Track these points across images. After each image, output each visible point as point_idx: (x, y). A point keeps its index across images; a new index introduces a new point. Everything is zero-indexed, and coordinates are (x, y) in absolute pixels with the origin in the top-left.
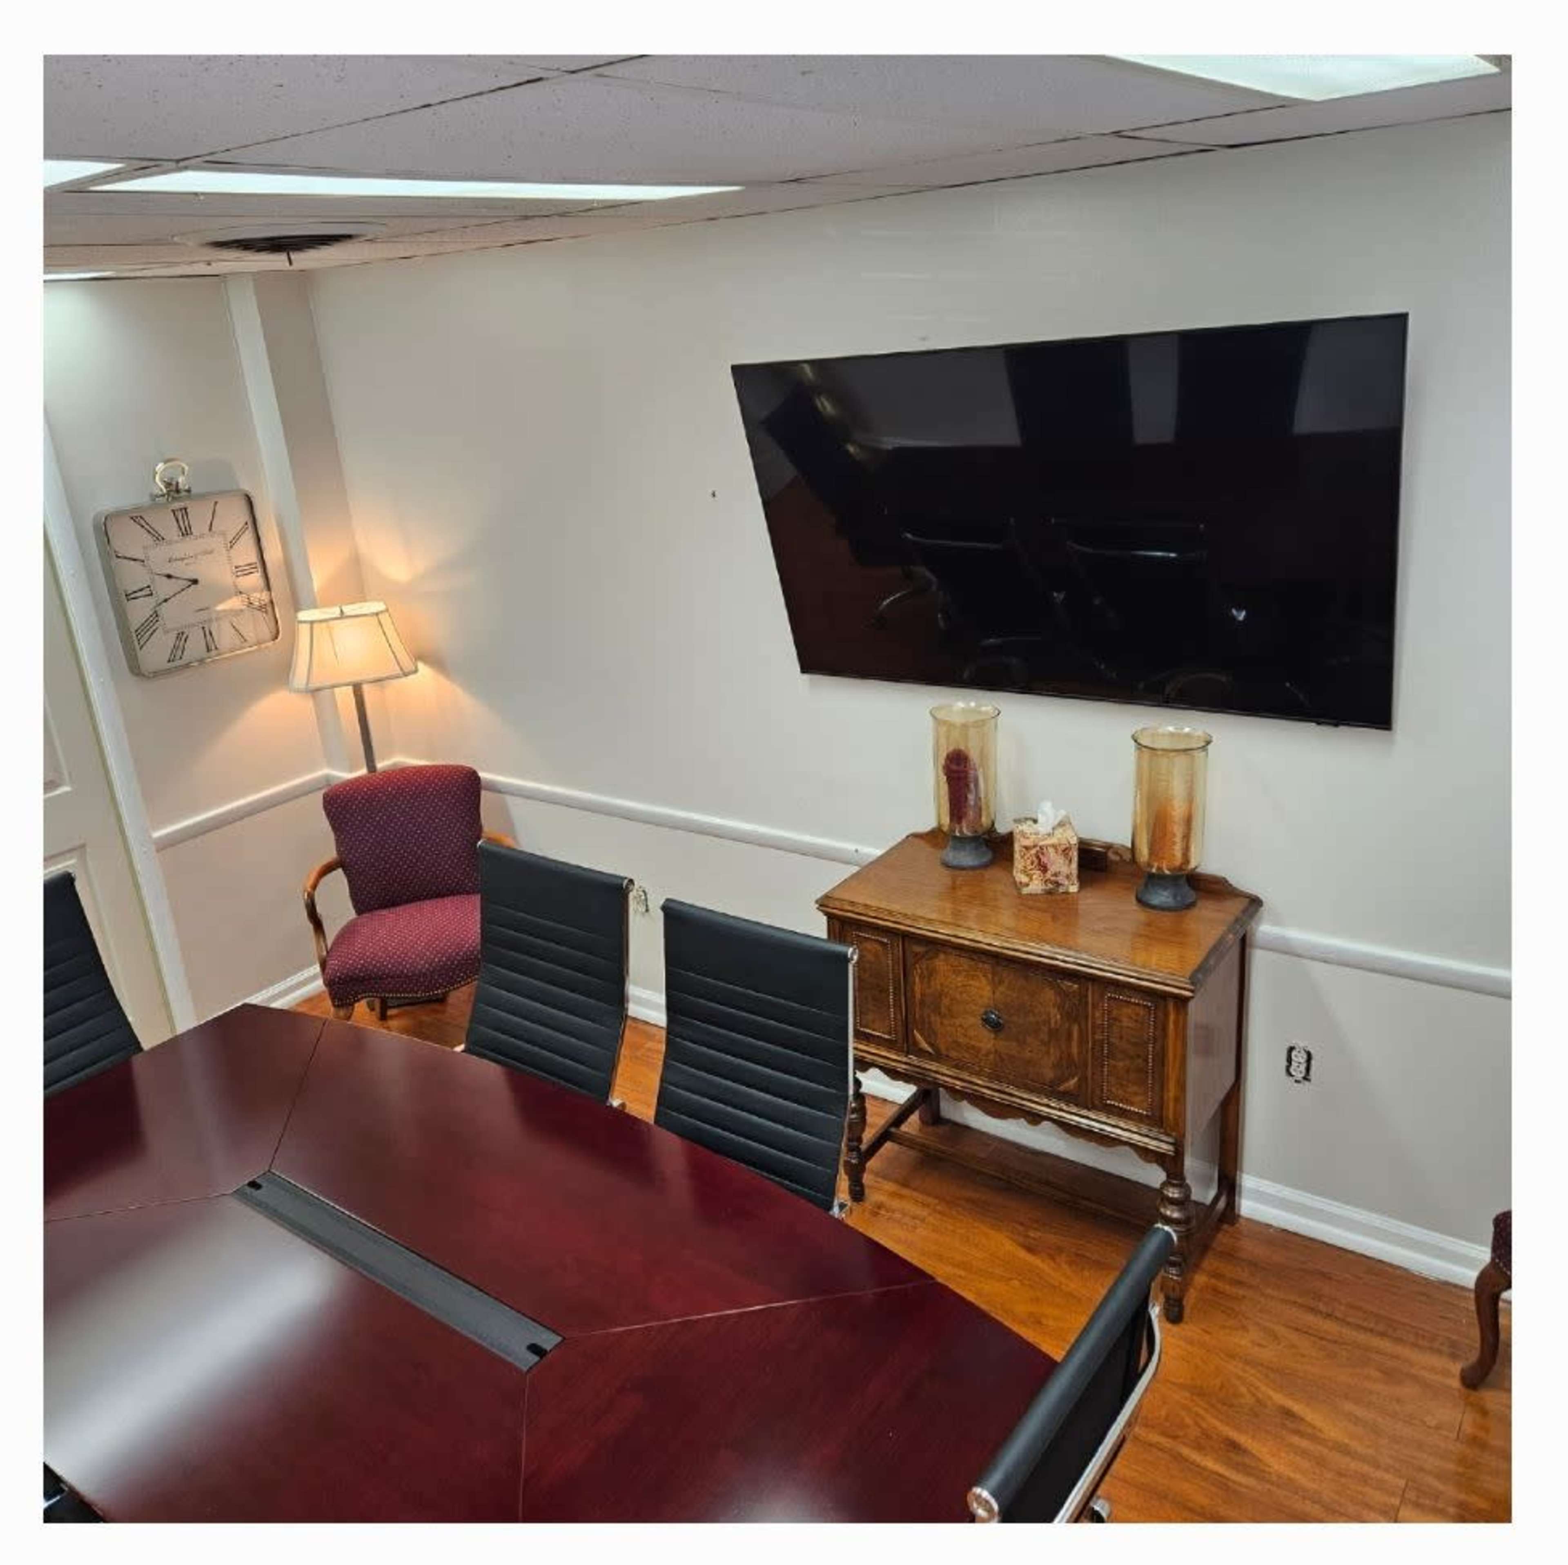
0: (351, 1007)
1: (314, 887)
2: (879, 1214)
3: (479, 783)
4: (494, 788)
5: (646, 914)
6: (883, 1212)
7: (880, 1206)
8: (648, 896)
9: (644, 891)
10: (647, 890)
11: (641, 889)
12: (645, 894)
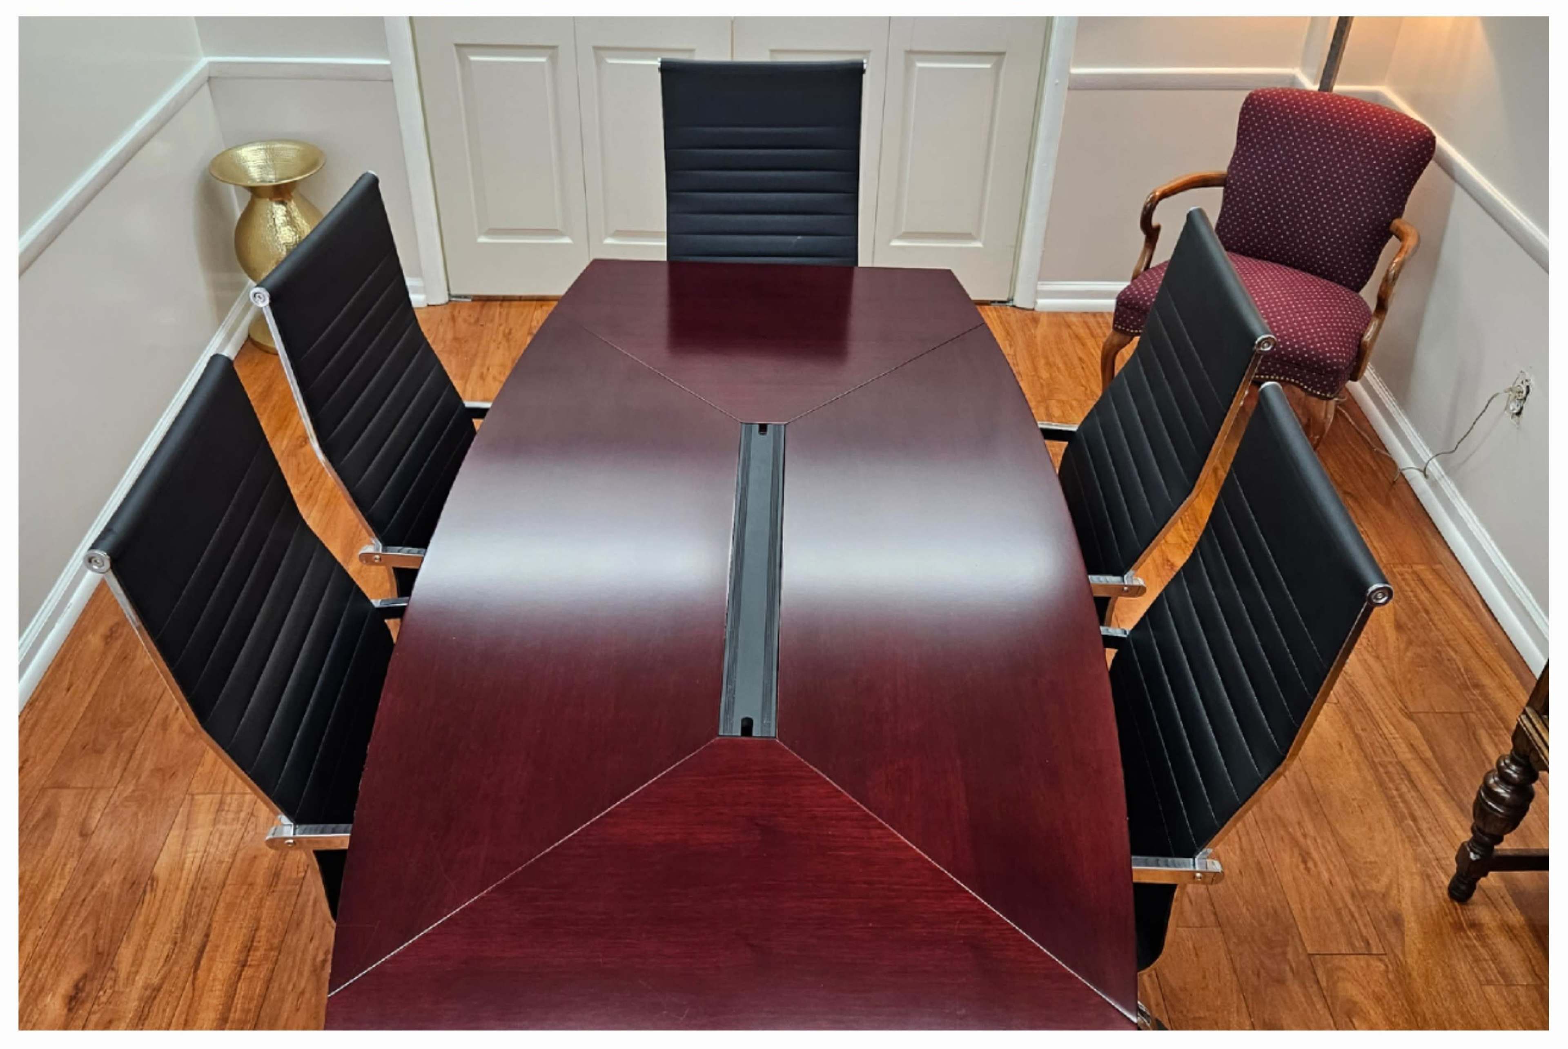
0: (1129, 338)
1: (1165, 195)
2: (1465, 932)
3: (1432, 152)
4: (1447, 167)
5: (1516, 417)
6: (1471, 934)
7: (1475, 925)
8: (1529, 397)
9: (1528, 387)
10: (1531, 389)
11: (1527, 384)
12: (1528, 393)
